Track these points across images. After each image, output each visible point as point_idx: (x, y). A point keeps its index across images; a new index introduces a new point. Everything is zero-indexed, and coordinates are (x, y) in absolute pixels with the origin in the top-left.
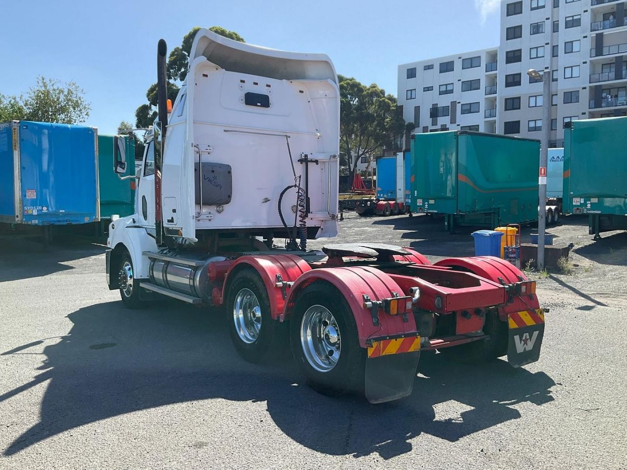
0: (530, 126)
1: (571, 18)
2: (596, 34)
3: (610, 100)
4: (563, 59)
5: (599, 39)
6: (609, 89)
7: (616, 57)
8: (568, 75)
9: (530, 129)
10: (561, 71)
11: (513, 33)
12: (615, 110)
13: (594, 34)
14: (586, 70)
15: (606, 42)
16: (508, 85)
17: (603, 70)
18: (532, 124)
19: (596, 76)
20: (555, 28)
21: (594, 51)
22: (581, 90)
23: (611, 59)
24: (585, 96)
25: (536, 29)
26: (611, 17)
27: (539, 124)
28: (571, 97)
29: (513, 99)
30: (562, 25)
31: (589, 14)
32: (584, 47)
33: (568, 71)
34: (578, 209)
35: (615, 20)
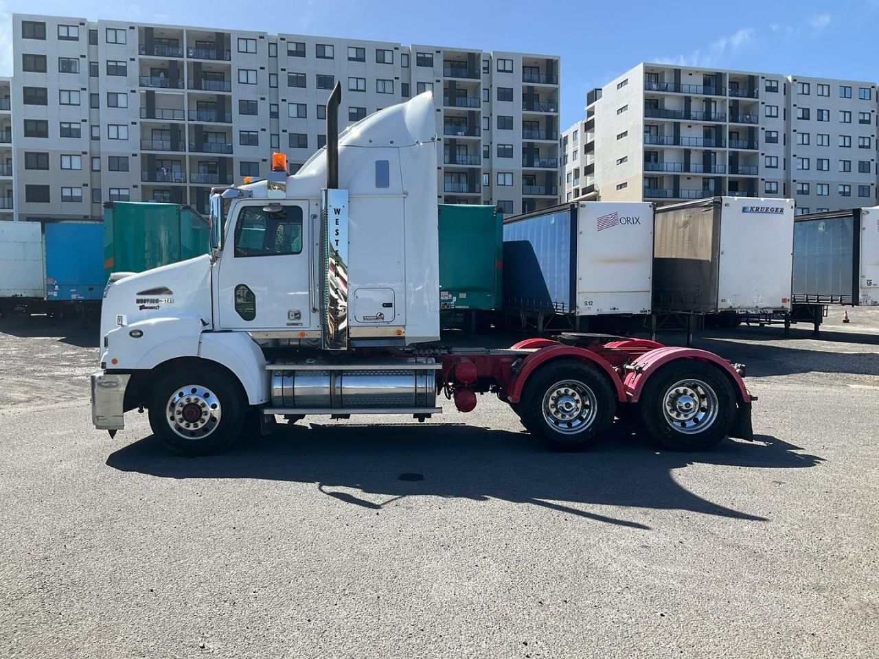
0: (64, 195)
1: (114, 64)
2: (147, 91)
3: (165, 174)
4: (106, 114)
5: (150, 98)
6: (162, 160)
7: (171, 124)
8: (113, 134)
9: (64, 199)
10: (104, 128)
11: (33, 63)
12: (172, 187)
13: (143, 90)
14: (136, 133)
15: (159, 104)
16: (28, 133)
17: (154, 136)
18: (67, 193)
19: (149, 143)
20: (94, 71)
21: (144, 112)
22: (130, 156)
23: (164, 125)
24: (135, 165)
25: (67, 66)
26: (162, 75)
27: (77, 193)
28: (118, 164)
29: (38, 154)
30: (102, 70)
31: (136, 63)
32: (132, 104)
33: (113, 130)
34: (446, 304)
35: (168, 79)
